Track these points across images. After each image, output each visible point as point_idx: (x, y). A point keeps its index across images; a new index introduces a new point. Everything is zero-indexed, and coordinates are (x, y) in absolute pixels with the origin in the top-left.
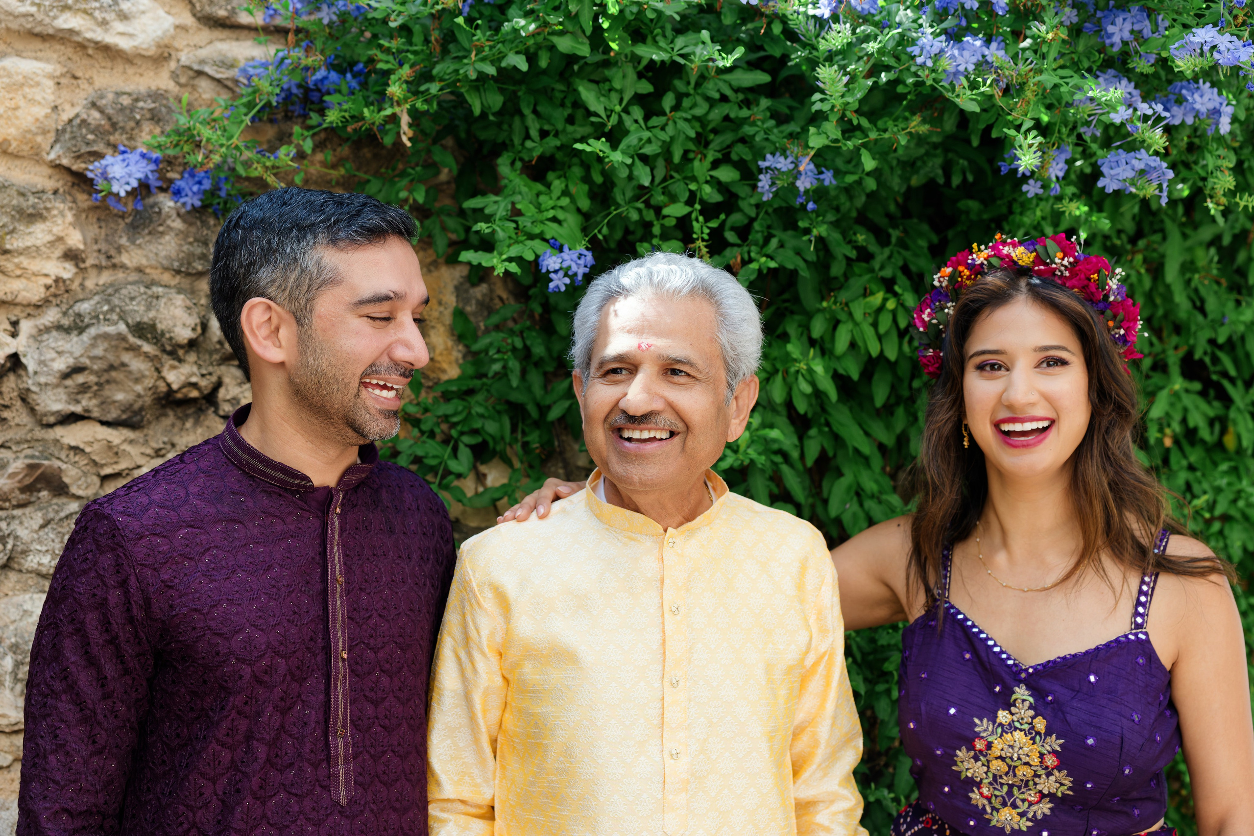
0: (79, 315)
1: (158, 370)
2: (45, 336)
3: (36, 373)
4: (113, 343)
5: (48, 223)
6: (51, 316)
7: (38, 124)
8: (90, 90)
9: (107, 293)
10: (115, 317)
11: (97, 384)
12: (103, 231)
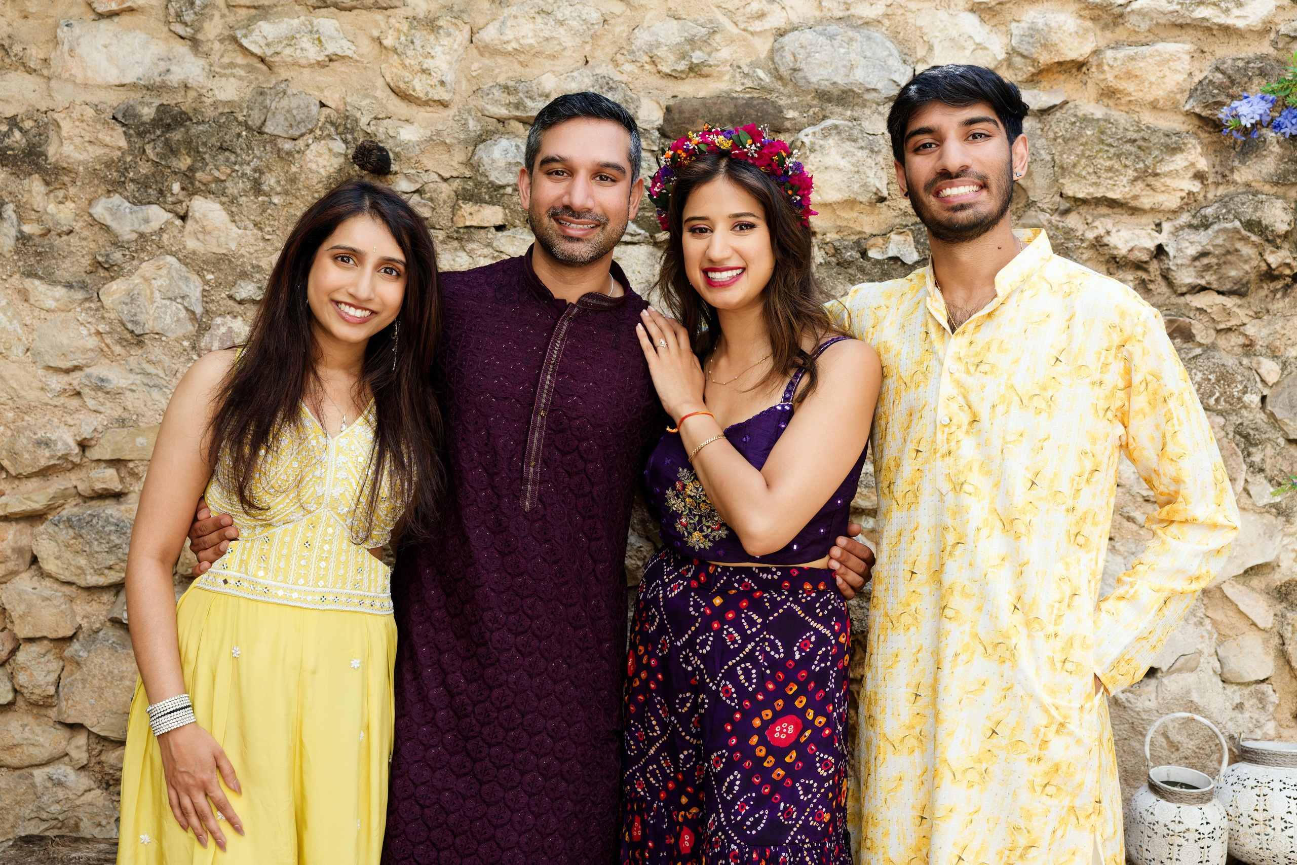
0: (1205, 217)
1: (1261, 254)
2: (1181, 232)
3: (1175, 257)
4: (1230, 235)
5: (1185, 154)
6: (1185, 218)
7: (1178, 86)
8: (1213, 60)
9: (1223, 201)
10: (1231, 217)
11: (1217, 264)
12: (1218, 159)
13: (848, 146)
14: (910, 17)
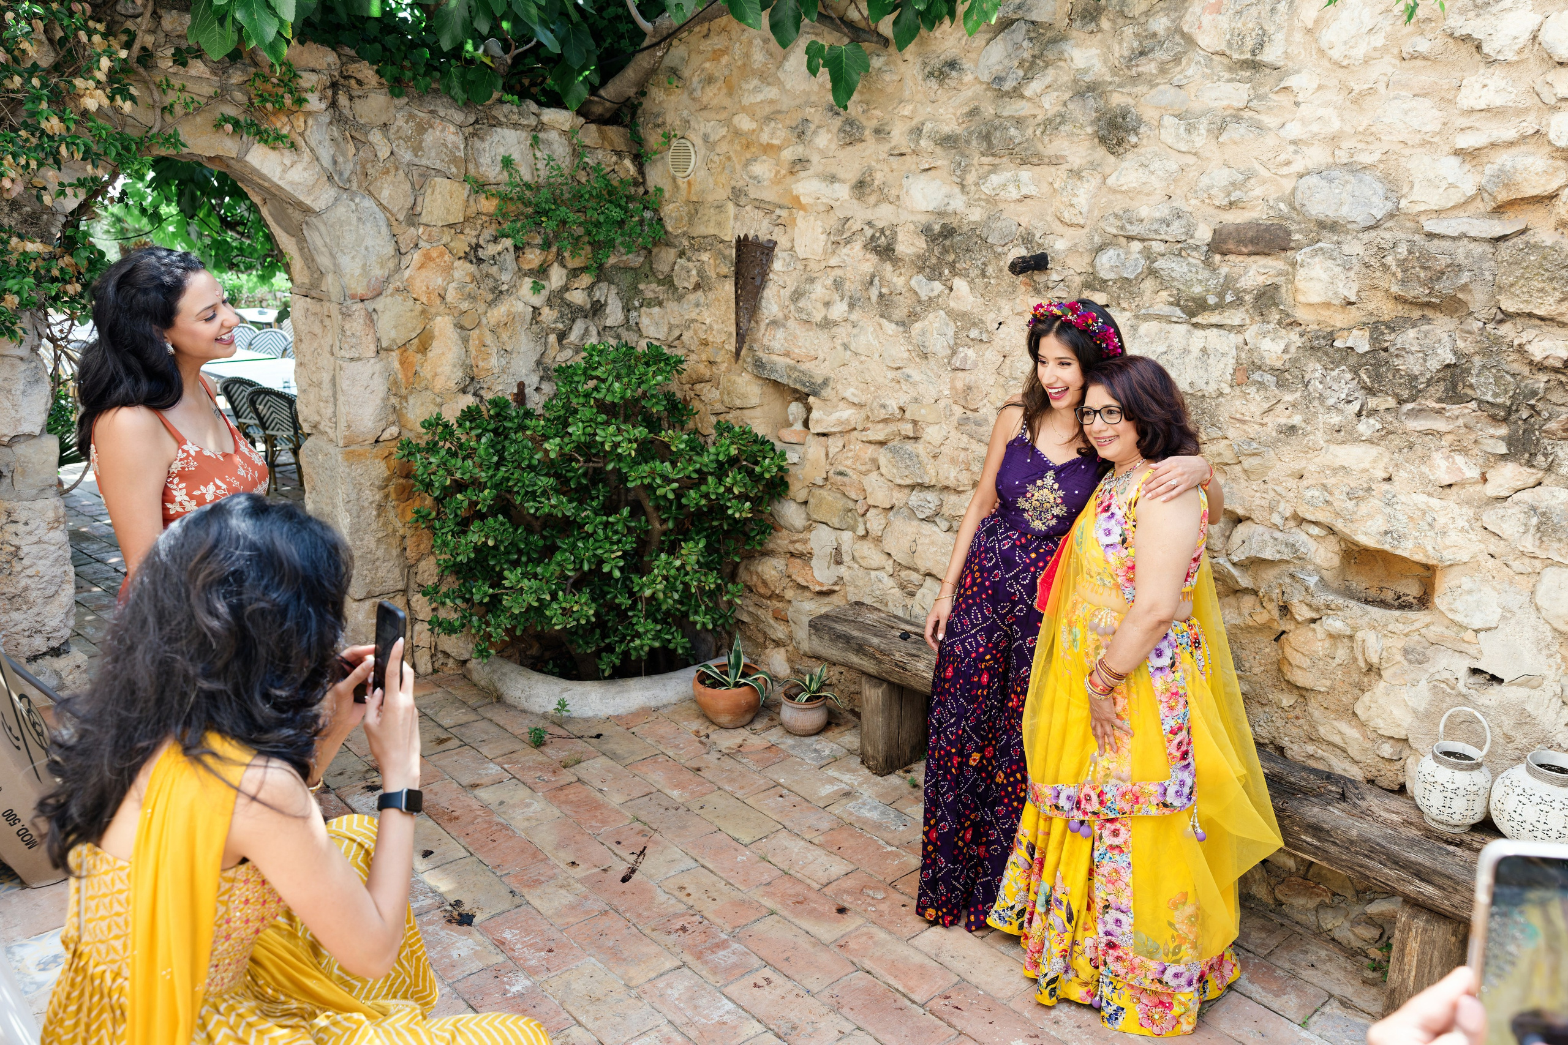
13: (1329, 263)
14: (1403, 161)
